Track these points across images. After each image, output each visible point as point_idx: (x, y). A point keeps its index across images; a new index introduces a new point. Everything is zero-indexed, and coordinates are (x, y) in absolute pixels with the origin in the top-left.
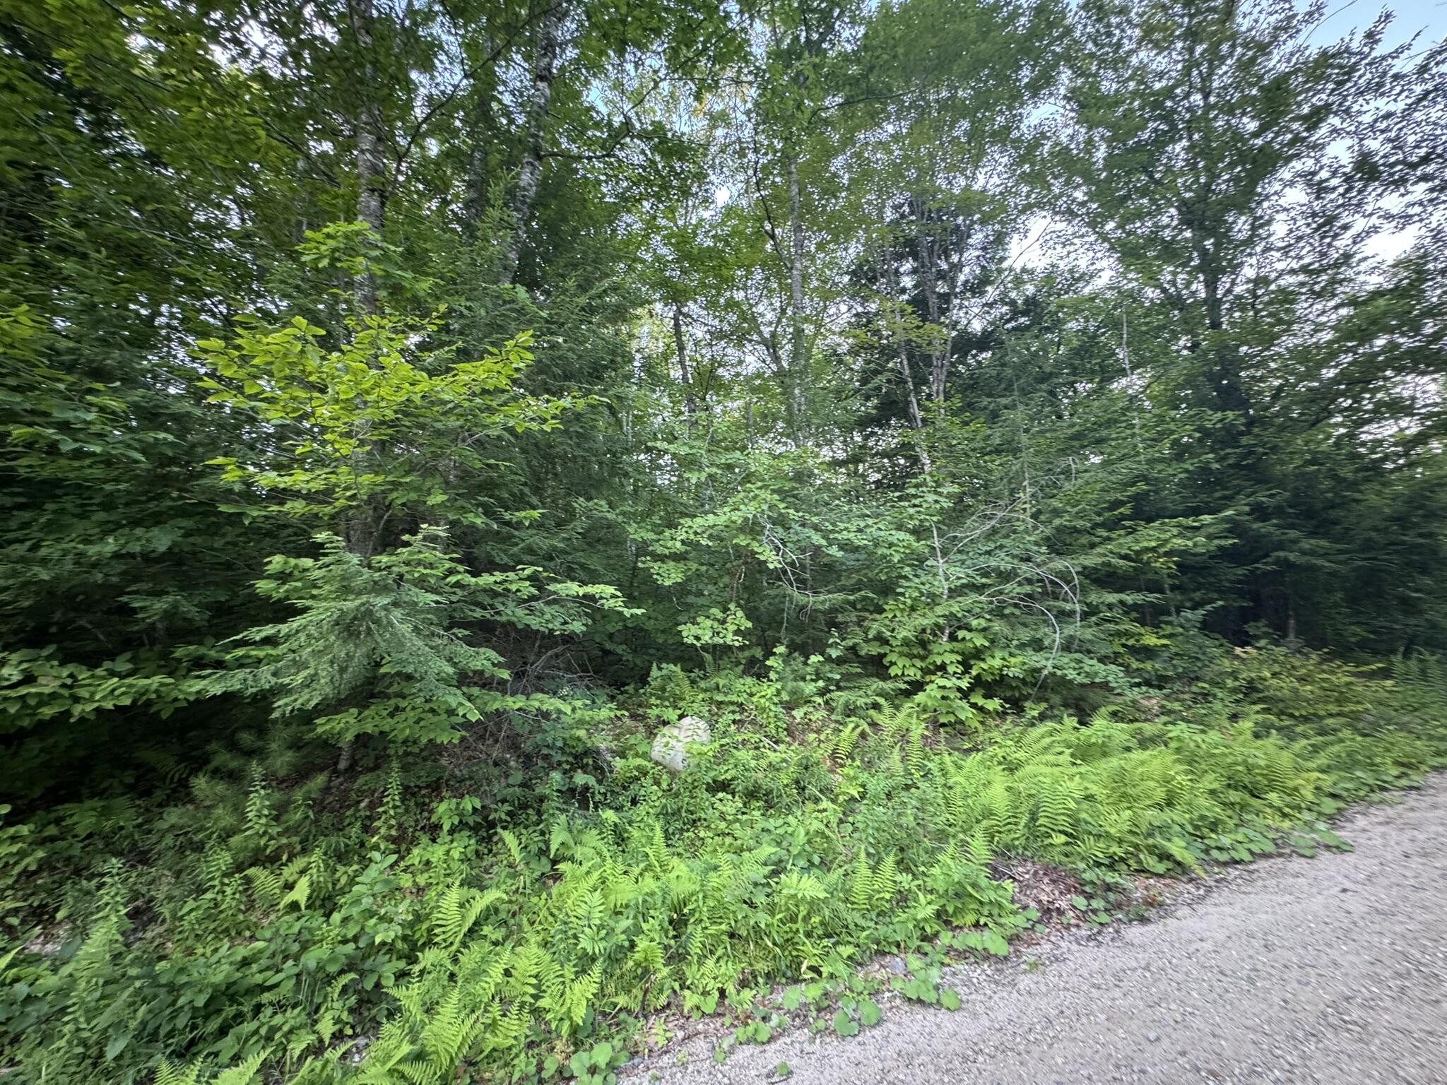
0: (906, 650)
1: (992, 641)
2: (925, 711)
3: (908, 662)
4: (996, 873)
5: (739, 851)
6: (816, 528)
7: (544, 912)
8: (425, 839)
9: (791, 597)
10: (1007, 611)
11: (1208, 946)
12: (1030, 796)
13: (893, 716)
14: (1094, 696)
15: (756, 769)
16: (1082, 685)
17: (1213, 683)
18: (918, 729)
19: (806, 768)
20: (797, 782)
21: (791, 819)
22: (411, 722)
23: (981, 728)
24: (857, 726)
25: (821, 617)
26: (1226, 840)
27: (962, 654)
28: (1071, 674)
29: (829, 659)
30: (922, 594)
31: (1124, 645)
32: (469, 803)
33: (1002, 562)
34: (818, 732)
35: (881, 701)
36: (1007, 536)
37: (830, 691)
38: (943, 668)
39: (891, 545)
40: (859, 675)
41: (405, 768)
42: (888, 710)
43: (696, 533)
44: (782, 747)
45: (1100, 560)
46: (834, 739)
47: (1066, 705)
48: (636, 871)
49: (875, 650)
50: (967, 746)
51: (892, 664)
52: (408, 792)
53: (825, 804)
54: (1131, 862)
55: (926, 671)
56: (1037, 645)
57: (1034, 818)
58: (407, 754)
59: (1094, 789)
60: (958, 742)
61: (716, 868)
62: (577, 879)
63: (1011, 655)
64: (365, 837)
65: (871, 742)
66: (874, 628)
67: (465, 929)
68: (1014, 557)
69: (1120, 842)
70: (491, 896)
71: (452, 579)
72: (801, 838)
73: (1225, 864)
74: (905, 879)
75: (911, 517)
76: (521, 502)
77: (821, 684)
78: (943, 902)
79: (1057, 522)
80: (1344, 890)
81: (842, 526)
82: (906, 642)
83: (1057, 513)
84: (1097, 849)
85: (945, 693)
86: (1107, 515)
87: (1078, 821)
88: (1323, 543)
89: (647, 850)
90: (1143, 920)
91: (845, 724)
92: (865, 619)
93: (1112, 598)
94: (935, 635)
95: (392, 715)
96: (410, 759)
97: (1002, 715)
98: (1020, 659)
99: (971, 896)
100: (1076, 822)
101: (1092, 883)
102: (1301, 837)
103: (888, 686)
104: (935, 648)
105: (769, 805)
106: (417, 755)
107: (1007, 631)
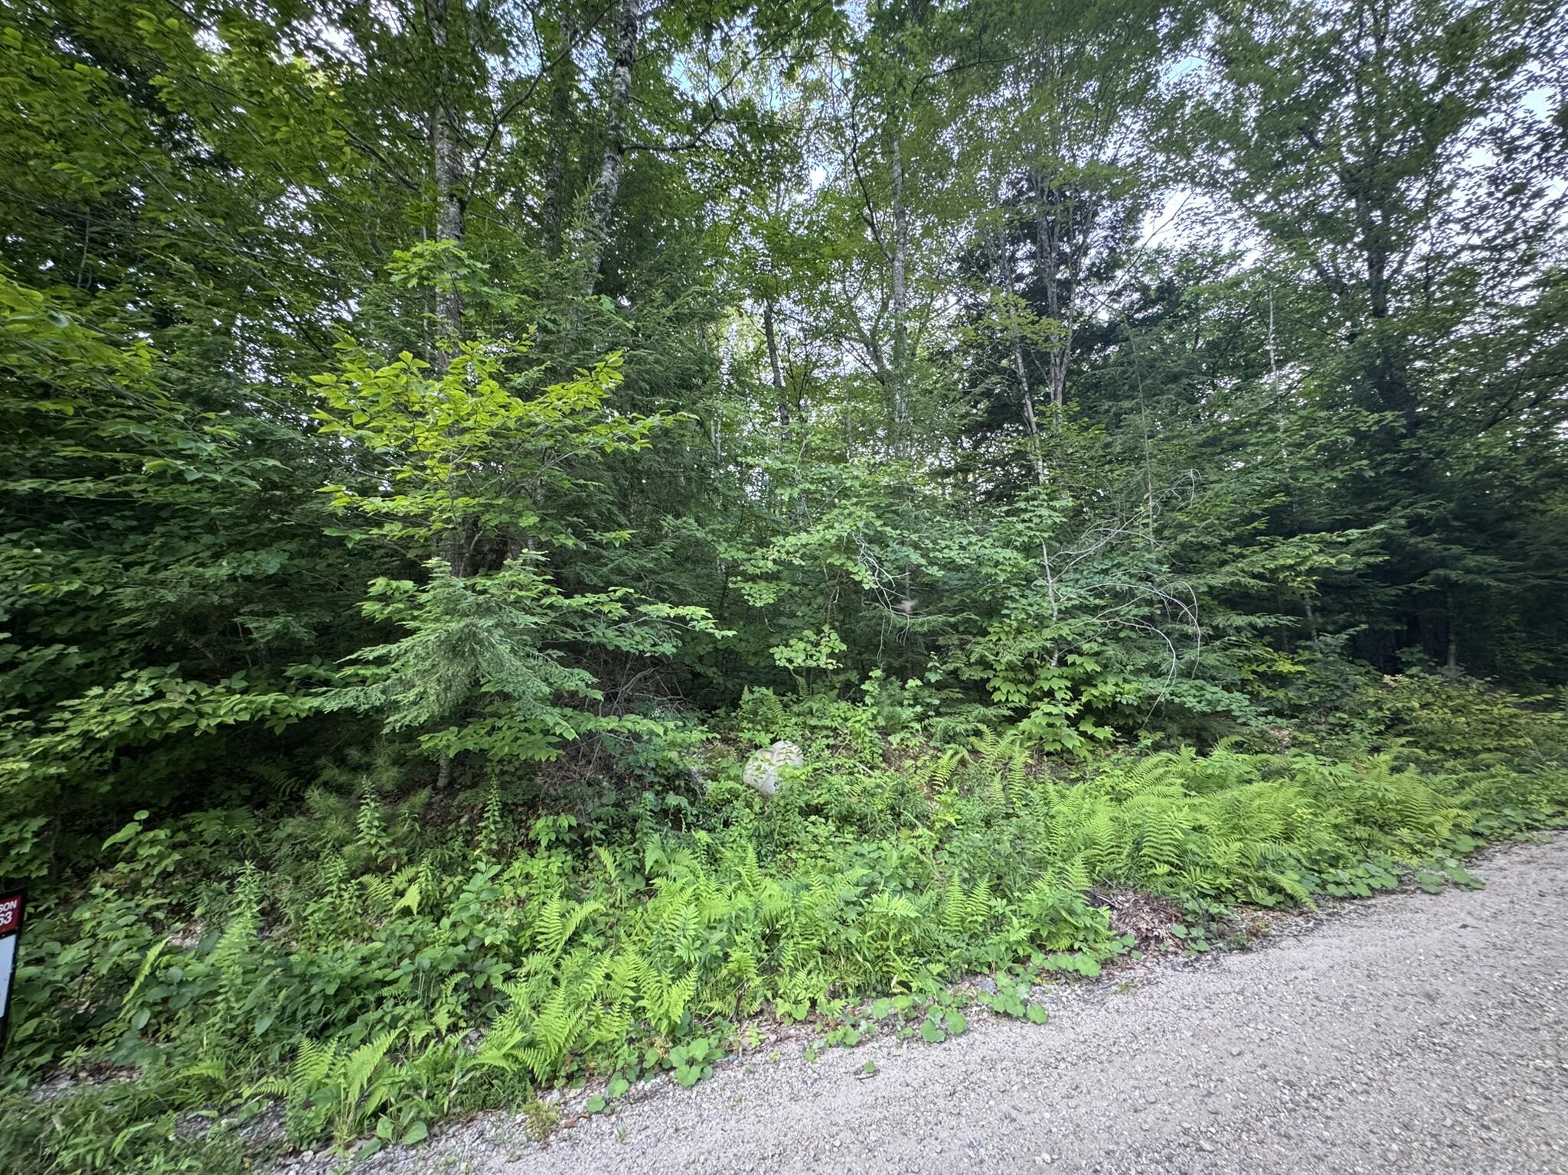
0: (1011, 675)
1: (1105, 667)
2: (1027, 738)
3: (1012, 688)
4: (1095, 901)
5: (832, 872)
6: (916, 546)
7: (640, 925)
8: (523, 854)
9: (887, 619)
10: (1122, 635)
11: (1309, 974)
12: (1135, 825)
13: (995, 744)
14: (1215, 725)
15: (850, 794)
16: (1204, 714)
17: (1353, 713)
18: (1021, 758)
19: (902, 794)
20: (893, 808)
21: (885, 844)
22: (508, 740)
23: (1090, 757)
24: (957, 753)
25: (921, 640)
26: (1344, 875)
27: (1072, 679)
28: (1190, 702)
29: (928, 684)
30: (1029, 616)
31: (1254, 672)
32: (566, 821)
33: (1118, 581)
34: (916, 758)
35: (983, 727)
36: (1125, 554)
37: (928, 717)
38: (1050, 694)
39: (997, 564)
40: (960, 701)
41: (503, 786)
42: (989, 736)
43: (788, 553)
44: (877, 773)
45: (1229, 580)
46: (932, 766)
47: (1184, 735)
48: (729, 889)
49: (977, 674)
50: (1074, 775)
51: (996, 689)
52: (506, 809)
53: (921, 830)
54: (1239, 894)
55: (1032, 697)
56: (1154, 671)
57: (1138, 846)
58: (503, 773)
59: (1204, 820)
60: (1065, 772)
61: (807, 887)
62: (672, 895)
63: (1125, 681)
64: (467, 851)
65: (972, 768)
66: (978, 651)
67: (566, 937)
68: (1131, 576)
69: (1228, 873)
70: (590, 907)
71: (547, 601)
72: (894, 860)
73: (1342, 899)
74: (999, 905)
75: (1020, 534)
76: (610, 523)
77: (919, 709)
78: (1037, 926)
79: (1182, 538)
80: (1464, 926)
81: (943, 543)
82: (1011, 667)
83: (1182, 527)
84: (1203, 881)
85: (1051, 720)
86: (1238, 529)
87: (1185, 851)
88: (1492, 559)
89: (740, 869)
90: (1244, 949)
91: (943, 751)
92: (968, 642)
93: (1240, 620)
94: (1043, 659)
95: (489, 734)
96: (507, 778)
97: (1114, 745)
98: (1135, 685)
99: (1066, 921)
100: (1183, 853)
101: (1194, 912)
102: (1430, 875)
103: (991, 712)
104: (1042, 673)
105: (863, 830)
106: (513, 774)
107: (1122, 655)
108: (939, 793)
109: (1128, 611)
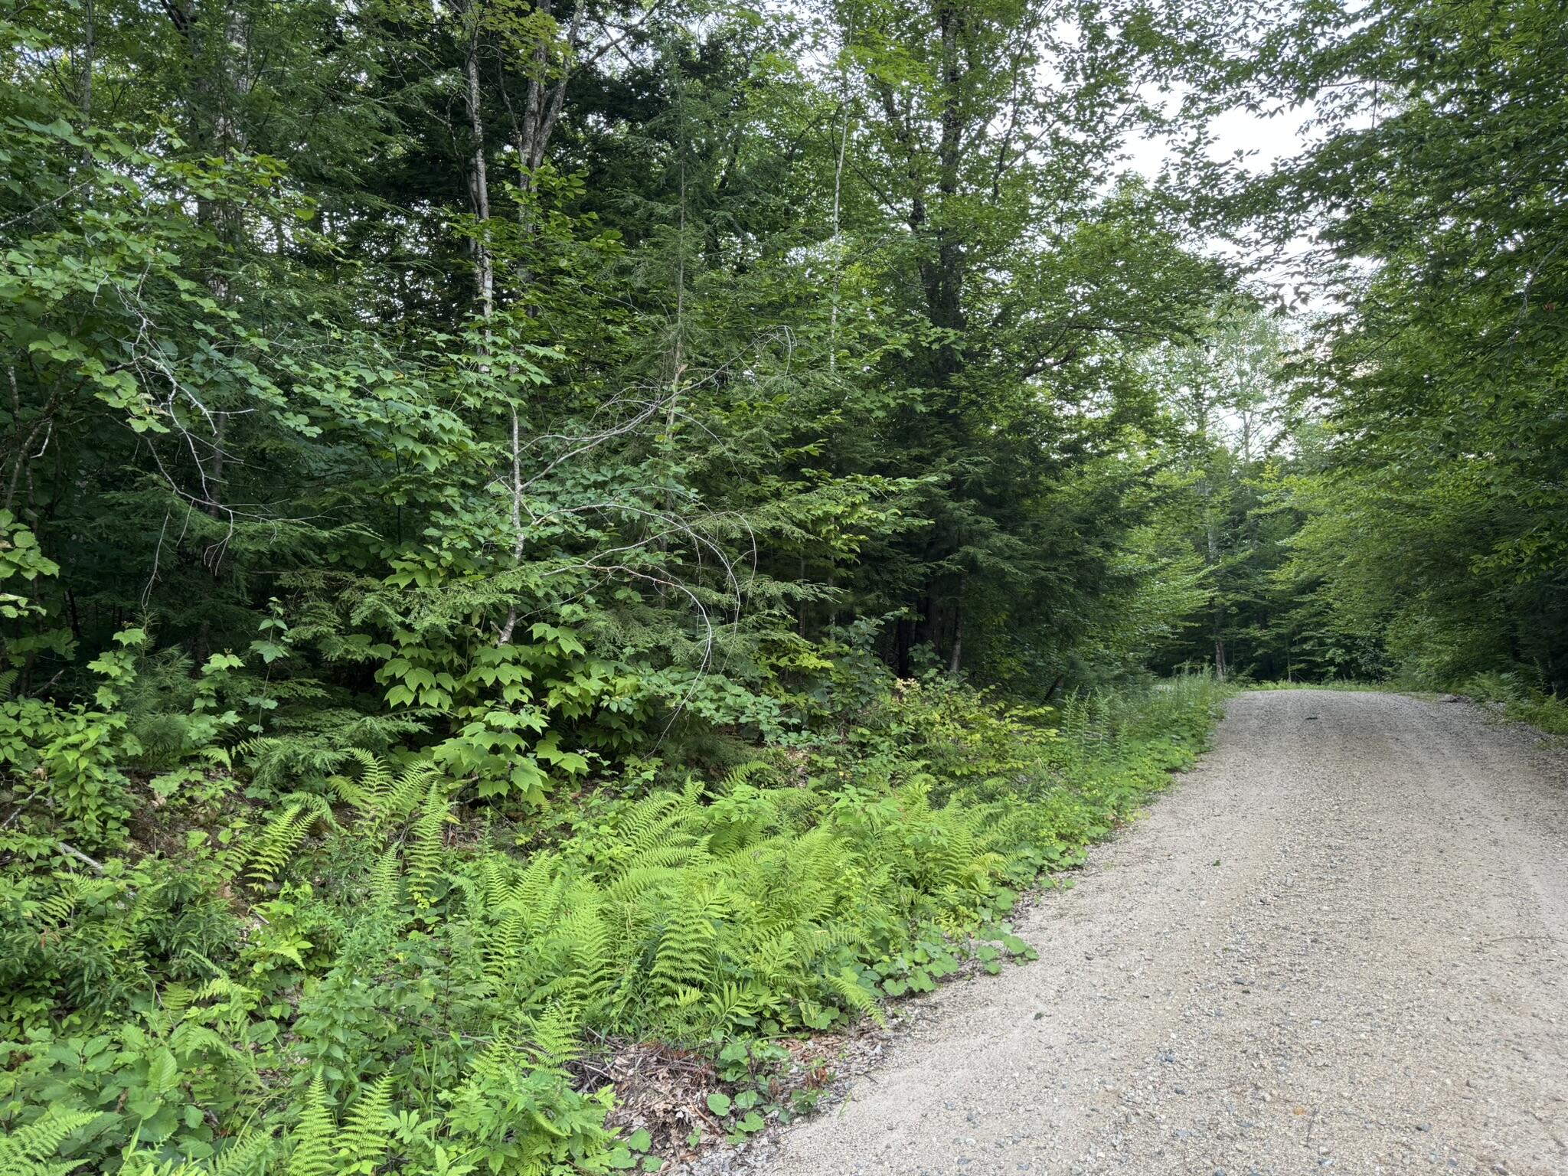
0: (426, 654)
1: (589, 647)
2: (449, 774)
3: (428, 680)
6: (259, 360)
9: (177, 515)
10: (620, 595)
12: (640, 923)
13: (384, 789)
15: (38, 923)
16: (719, 728)
17: (875, 728)
18: (439, 811)
19: (176, 909)
20: (150, 942)
21: (131, 1032)
23: (546, 805)
24: (305, 811)
25: (241, 575)
26: (903, 962)
27: (534, 667)
28: (707, 709)
29: (256, 667)
30: (477, 545)
31: (773, 667)
33: (624, 504)
34: (211, 826)
35: (365, 756)
37: (249, 736)
38: (493, 693)
40: (316, 703)
42: (376, 775)
44: (114, 865)
45: (769, 524)
46: (250, 841)
47: (688, 763)
49: (360, 650)
50: (522, 840)
51: (396, 681)
53: (220, 985)
54: (784, 1018)
55: (461, 699)
56: (661, 658)
57: (646, 964)
60: (505, 835)
63: (619, 672)
65: (332, 842)
66: (366, 605)
69: (775, 986)
73: (899, 1000)
77: (231, 718)
80: (1039, 1016)
82: (431, 639)
84: (737, 1003)
85: (499, 740)
86: (788, 451)
87: (713, 958)
90: (809, 1112)
91: (279, 808)
92: (342, 586)
93: (775, 588)
94: (487, 629)
98: (631, 680)
99: (538, 1130)
100: (711, 961)
101: (737, 1064)
102: (983, 946)
103: (380, 725)
104: (485, 654)
105: (66, 1004)
107: (615, 630)
108: (260, 898)
109: (636, 556)
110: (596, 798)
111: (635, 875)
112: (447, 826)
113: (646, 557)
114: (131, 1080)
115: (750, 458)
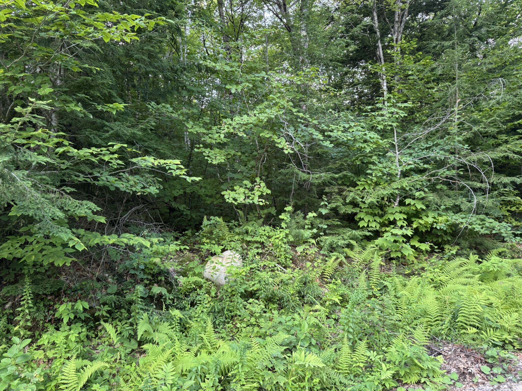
0: (370, 211)
1: (427, 206)
2: (381, 249)
3: (371, 219)
4: (431, 351)
5: (263, 336)
6: (316, 127)
7: (135, 374)
8: (51, 328)
9: (297, 174)
10: (438, 187)
12: (451, 303)
13: (360, 253)
15: (273, 284)
16: (485, 235)
18: (378, 261)
19: (305, 284)
20: (299, 292)
21: (296, 316)
22: (36, 251)
23: (415, 261)
24: (337, 258)
25: (315, 189)
27: (407, 214)
28: (477, 228)
29: (320, 216)
30: (384, 174)
31: (508, 211)
32: (80, 305)
33: (438, 154)
34: (312, 261)
35: (354, 242)
36: (442, 138)
37: (320, 236)
38: (393, 223)
39: (365, 141)
40: (338, 226)
41: (34, 282)
42: (357, 248)
44: (289, 270)
45: (502, 155)
46: (322, 265)
47: (471, 248)
48: (195, 349)
49: (350, 210)
50: (407, 272)
51: (361, 219)
52: (37, 298)
53: (318, 307)
54: (515, 344)
55: (383, 225)
56: (457, 209)
57: (455, 317)
58: (36, 273)
59: (493, 299)
60: (401, 270)
61: (249, 347)
62: (156, 355)
63: (440, 215)
64: (10, 326)
65: (346, 268)
66: (351, 196)
67: (81, 385)
68: (446, 151)
69: (510, 332)
70: (97, 365)
71: (60, 150)
72: (306, 328)
74: (372, 354)
75: (378, 123)
77: (315, 231)
78: (397, 368)
79: (475, 129)
81: (333, 127)
82: (371, 206)
83: (475, 122)
85: (396, 238)
86: (509, 124)
89: (202, 335)
91: (330, 257)
92: (343, 190)
93: (506, 180)
94: (390, 202)
95: (22, 246)
96: (39, 277)
97: (431, 252)
98: (445, 218)
99: (416, 365)
100: (482, 320)
101: (493, 357)
103: (357, 233)
104: (389, 210)
105: (281, 307)
106: (44, 274)
107: (437, 200)
108: (327, 283)
109: (443, 172)
110: (434, 259)
111: (450, 286)
112: (381, 266)
113: (448, 173)
114: (298, 329)
115: (492, 130)
